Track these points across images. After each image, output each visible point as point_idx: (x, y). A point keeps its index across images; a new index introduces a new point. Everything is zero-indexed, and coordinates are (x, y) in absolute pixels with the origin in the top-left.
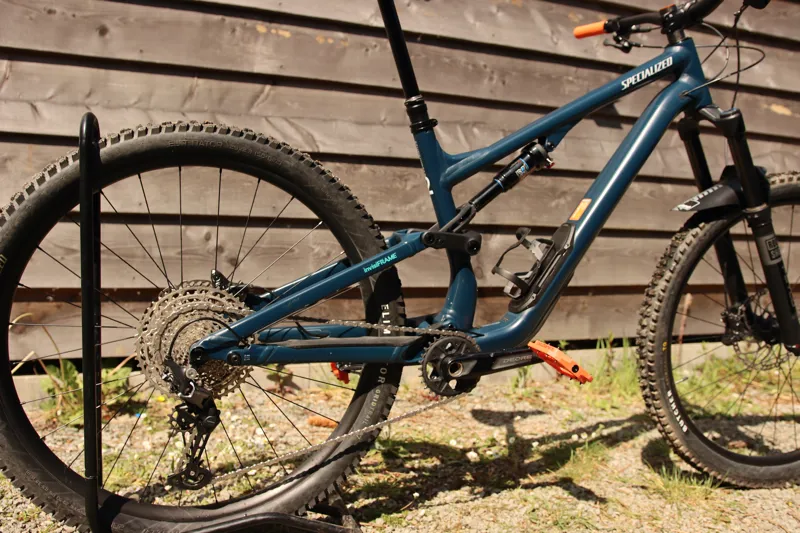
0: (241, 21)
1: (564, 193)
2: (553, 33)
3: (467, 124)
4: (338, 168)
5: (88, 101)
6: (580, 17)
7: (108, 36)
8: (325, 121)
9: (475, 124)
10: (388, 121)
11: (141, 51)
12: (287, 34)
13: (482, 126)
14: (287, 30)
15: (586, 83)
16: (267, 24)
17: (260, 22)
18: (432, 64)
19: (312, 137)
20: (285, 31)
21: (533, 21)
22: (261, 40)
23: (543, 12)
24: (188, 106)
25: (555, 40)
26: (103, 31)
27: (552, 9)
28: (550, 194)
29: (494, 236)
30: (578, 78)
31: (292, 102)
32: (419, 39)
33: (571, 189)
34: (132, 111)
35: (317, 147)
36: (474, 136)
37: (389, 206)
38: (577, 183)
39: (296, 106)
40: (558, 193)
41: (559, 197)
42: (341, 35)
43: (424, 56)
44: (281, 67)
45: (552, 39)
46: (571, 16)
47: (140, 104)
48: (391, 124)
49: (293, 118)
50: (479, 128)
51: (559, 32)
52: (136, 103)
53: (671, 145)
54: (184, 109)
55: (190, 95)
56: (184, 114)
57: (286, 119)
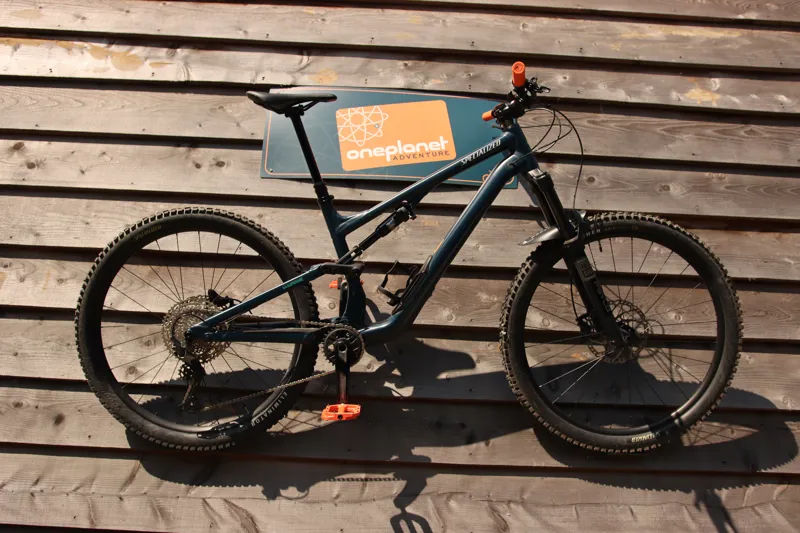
3: (440, 495)
5: (33, 489)
7: (61, 425)
9: (451, 495)
10: (344, 497)
11: (90, 437)
13: (460, 496)
19: (252, 518)
24: (129, 489)
26: (59, 420)
27: (549, 350)
34: (72, 497)
36: (450, 510)
47: (79, 491)
48: (348, 502)
49: (234, 498)
50: (457, 500)
52: (78, 488)
53: (744, 505)
54: (122, 493)
55: (132, 478)
56: (121, 499)
57: (226, 500)
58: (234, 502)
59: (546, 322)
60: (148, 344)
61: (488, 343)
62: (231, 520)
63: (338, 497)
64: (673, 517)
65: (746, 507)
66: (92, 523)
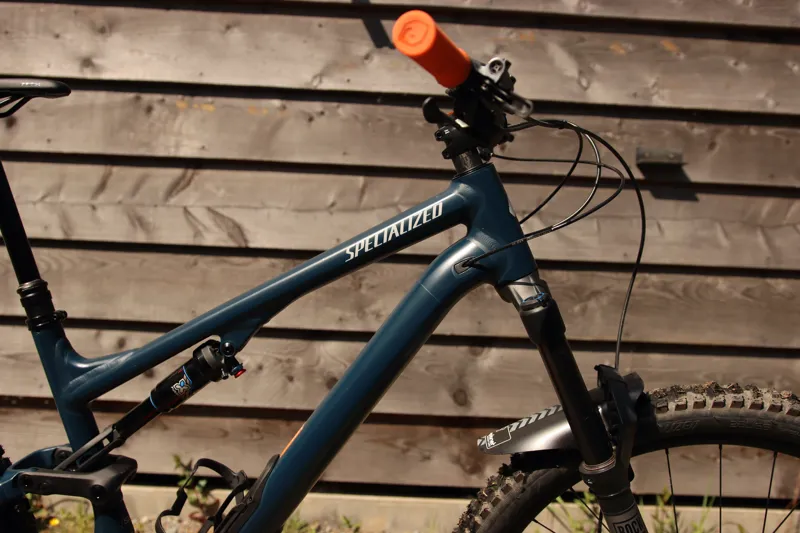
0: (159, 97)
1: (595, 294)
2: (581, 73)
4: (273, 266)
6: (631, 47)
7: (14, 127)
8: (256, 208)
10: (339, 205)
11: (49, 141)
12: (211, 108)
14: (212, 103)
15: (634, 140)
16: (187, 98)
17: (180, 97)
18: (398, 129)
19: (240, 227)
20: (208, 105)
21: (551, 61)
22: (180, 118)
23: (565, 46)
24: (101, 198)
25: (584, 83)
26: (12, 122)
27: (582, 40)
28: (574, 294)
29: (486, 350)
30: (622, 133)
31: (218, 188)
32: (379, 100)
33: (607, 288)
34: (39, 207)
35: (246, 241)
37: (338, 313)
38: (619, 280)
39: (222, 192)
40: (587, 293)
41: (589, 298)
42: (276, 103)
43: (387, 121)
44: (203, 148)
45: (579, 83)
46: (612, 47)
47: (48, 200)
48: (345, 210)
49: (218, 207)
51: (592, 72)
52: (43, 198)
53: (785, 222)
54: (95, 202)
55: (102, 186)
56: (94, 208)
57: (209, 209)
58: (220, 211)
59: (583, 5)
60: (102, 31)
61: (508, 30)
62: (216, 229)
63: (333, 205)
64: (703, 233)
65: (788, 225)
66: (66, 233)
